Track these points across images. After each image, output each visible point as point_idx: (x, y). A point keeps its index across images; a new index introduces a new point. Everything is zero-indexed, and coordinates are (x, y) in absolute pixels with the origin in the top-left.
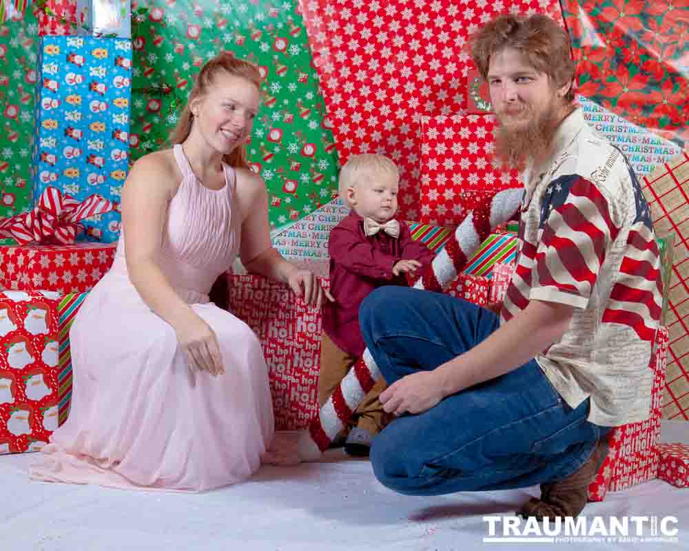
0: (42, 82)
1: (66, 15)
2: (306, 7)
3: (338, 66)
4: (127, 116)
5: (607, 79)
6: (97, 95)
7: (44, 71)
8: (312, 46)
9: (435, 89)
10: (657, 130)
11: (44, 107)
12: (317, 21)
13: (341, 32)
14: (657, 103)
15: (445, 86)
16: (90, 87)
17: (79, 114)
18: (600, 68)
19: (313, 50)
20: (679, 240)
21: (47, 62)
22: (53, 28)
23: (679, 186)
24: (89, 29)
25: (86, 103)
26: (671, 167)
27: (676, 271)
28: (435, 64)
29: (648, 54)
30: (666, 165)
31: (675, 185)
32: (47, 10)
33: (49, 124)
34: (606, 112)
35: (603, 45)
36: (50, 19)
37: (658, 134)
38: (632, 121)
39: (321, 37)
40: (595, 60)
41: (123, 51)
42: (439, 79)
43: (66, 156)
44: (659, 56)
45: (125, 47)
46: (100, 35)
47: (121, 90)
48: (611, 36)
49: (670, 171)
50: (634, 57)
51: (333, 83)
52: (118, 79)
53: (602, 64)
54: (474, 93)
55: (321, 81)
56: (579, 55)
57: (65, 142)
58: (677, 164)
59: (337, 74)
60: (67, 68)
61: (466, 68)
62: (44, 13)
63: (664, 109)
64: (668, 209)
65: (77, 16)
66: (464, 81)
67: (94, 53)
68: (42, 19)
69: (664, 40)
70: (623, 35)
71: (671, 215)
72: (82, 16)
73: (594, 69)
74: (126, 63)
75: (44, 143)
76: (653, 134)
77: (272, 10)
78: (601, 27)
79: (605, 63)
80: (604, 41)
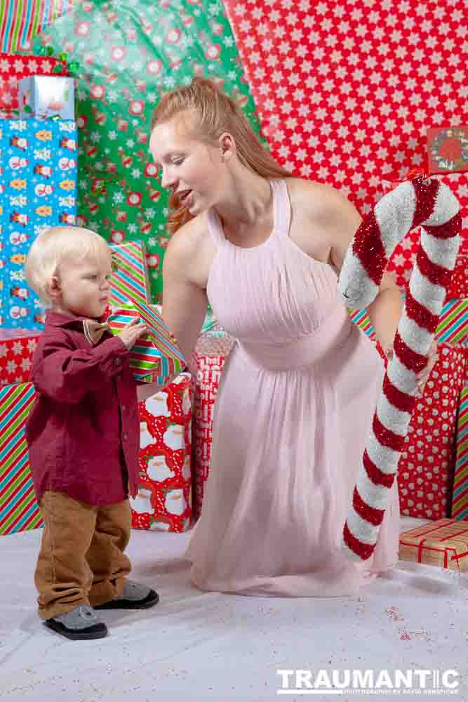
2: (252, 75)
4: (74, 199)
6: (42, 179)
8: (260, 114)
9: (392, 150)
13: (289, 98)
15: (402, 147)
16: (35, 170)
17: (25, 198)
28: (390, 125)
39: (270, 105)
42: (395, 141)
45: (70, 127)
47: (66, 172)
51: (284, 152)
52: (64, 160)
55: (272, 150)
57: (11, 227)
65: (20, 99)
67: (38, 135)
72: (25, 98)
74: (71, 144)
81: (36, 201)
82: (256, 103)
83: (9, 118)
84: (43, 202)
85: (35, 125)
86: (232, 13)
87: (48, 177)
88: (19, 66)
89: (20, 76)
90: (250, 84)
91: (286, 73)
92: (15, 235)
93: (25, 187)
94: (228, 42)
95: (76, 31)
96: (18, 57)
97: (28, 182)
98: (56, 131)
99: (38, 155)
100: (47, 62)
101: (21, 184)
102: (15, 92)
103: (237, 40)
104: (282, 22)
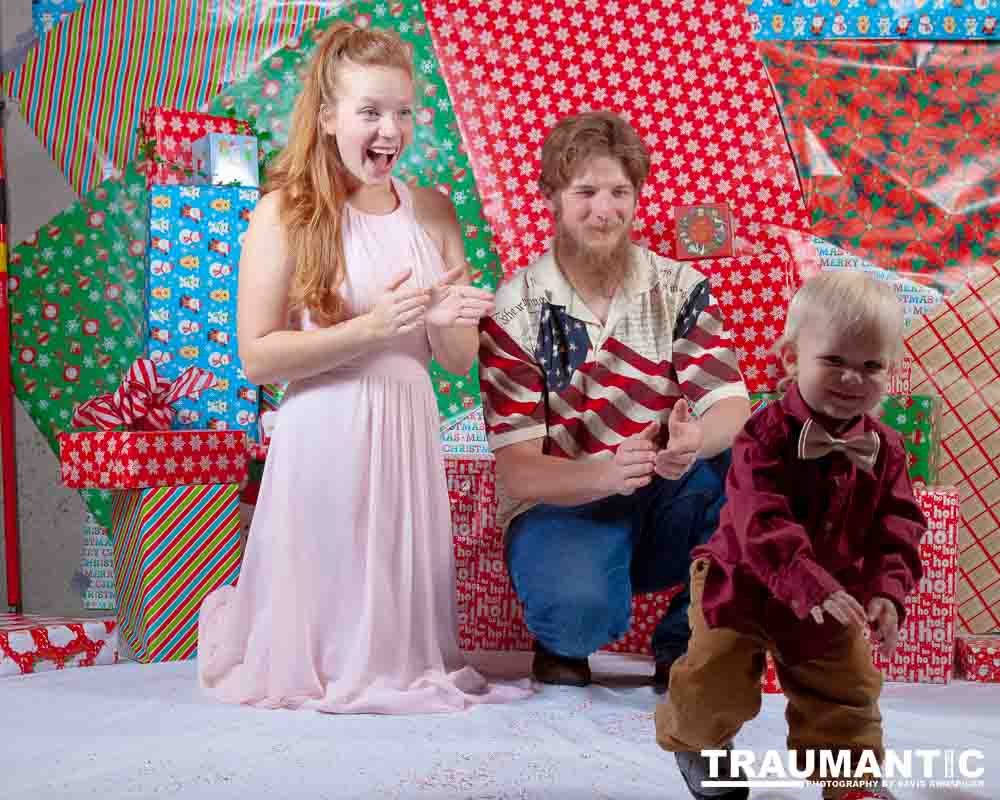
0: (151, 242)
1: (180, 162)
2: (472, 145)
3: (514, 214)
5: (846, 215)
7: (152, 228)
8: (481, 191)
10: (911, 274)
11: (153, 272)
12: (486, 161)
13: (515, 172)
14: (908, 241)
17: (198, 280)
18: (836, 201)
19: (482, 197)
20: (946, 408)
21: (158, 216)
22: (164, 178)
23: (942, 341)
24: (207, 177)
25: (205, 266)
26: (931, 318)
27: (945, 447)
29: (893, 182)
30: (925, 316)
31: (937, 340)
32: (155, 156)
33: (161, 293)
34: (847, 256)
35: (837, 173)
36: (160, 166)
37: (913, 278)
38: (880, 265)
39: (491, 180)
40: (829, 192)
41: (249, 202)
43: (182, 332)
44: (906, 183)
46: (220, 184)
48: (847, 162)
49: (930, 324)
50: (877, 186)
51: (508, 236)
53: (839, 196)
54: (683, 234)
55: (494, 233)
56: (810, 186)
58: (938, 314)
59: (513, 224)
60: (181, 223)
61: (672, 208)
62: (153, 160)
63: (917, 249)
64: (930, 371)
65: (194, 164)
66: (670, 224)
67: (214, 205)
68: (150, 169)
69: (912, 163)
70: (862, 160)
71: (935, 379)
72: (199, 162)
73: (829, 202)
75: (154, 316)
76: (906, 280)
77: (430, 150)
78: (834, 152)
79: (843, 193)
80: (840, 169)
81: (210, 283)
82: (476, 177)
83: (181, 184)
84: (218, 284)
85: (211, 192)
86: (448, 70)
87: (225, 255)
88: (193, 125)
89: (194, 137)
90: (469, 154)
91: (512, 143)
92: (185, 323)
93: (197, 265)
94: (443, 105)
95: (263, 91)
96: (193, 115)
97: (201, 260)
98: (234, 200)
99: (213, 228)
100: (228, 125)
101: (194, 262)
102: (188, 156)
103: (453, 103)
104: (507, 83)
